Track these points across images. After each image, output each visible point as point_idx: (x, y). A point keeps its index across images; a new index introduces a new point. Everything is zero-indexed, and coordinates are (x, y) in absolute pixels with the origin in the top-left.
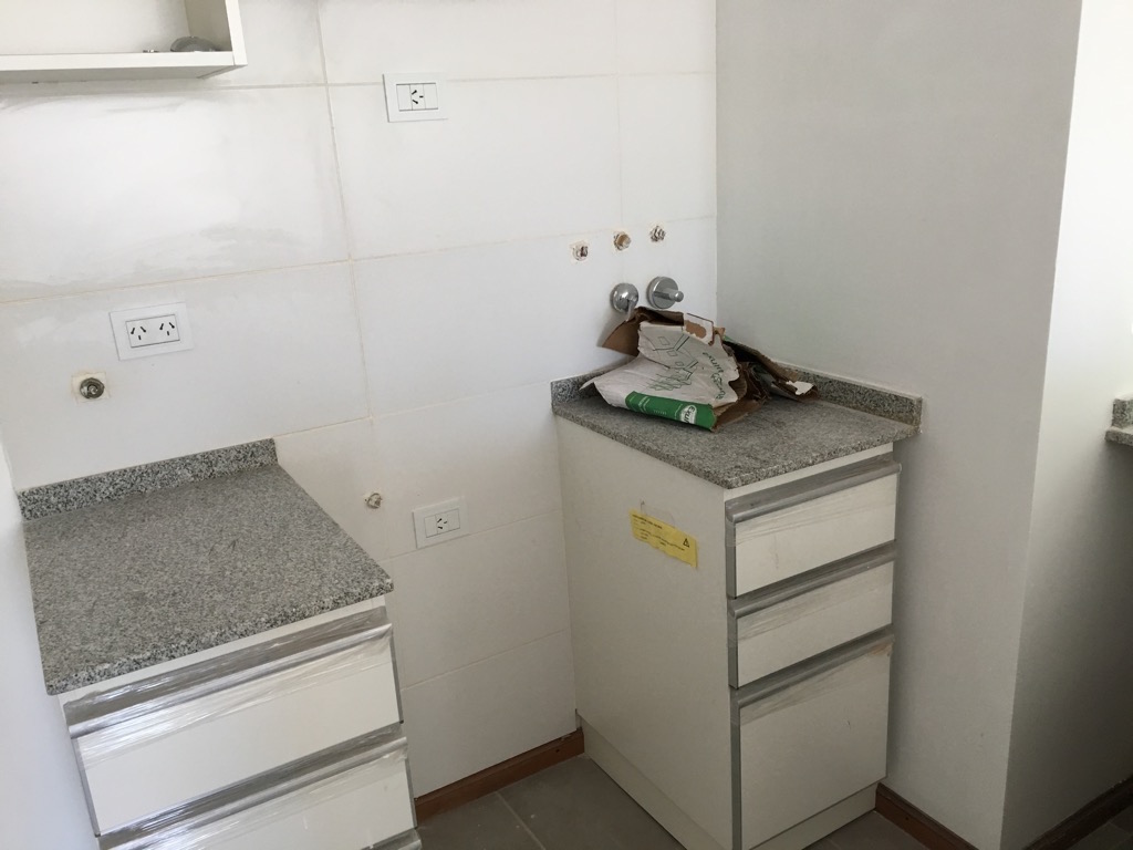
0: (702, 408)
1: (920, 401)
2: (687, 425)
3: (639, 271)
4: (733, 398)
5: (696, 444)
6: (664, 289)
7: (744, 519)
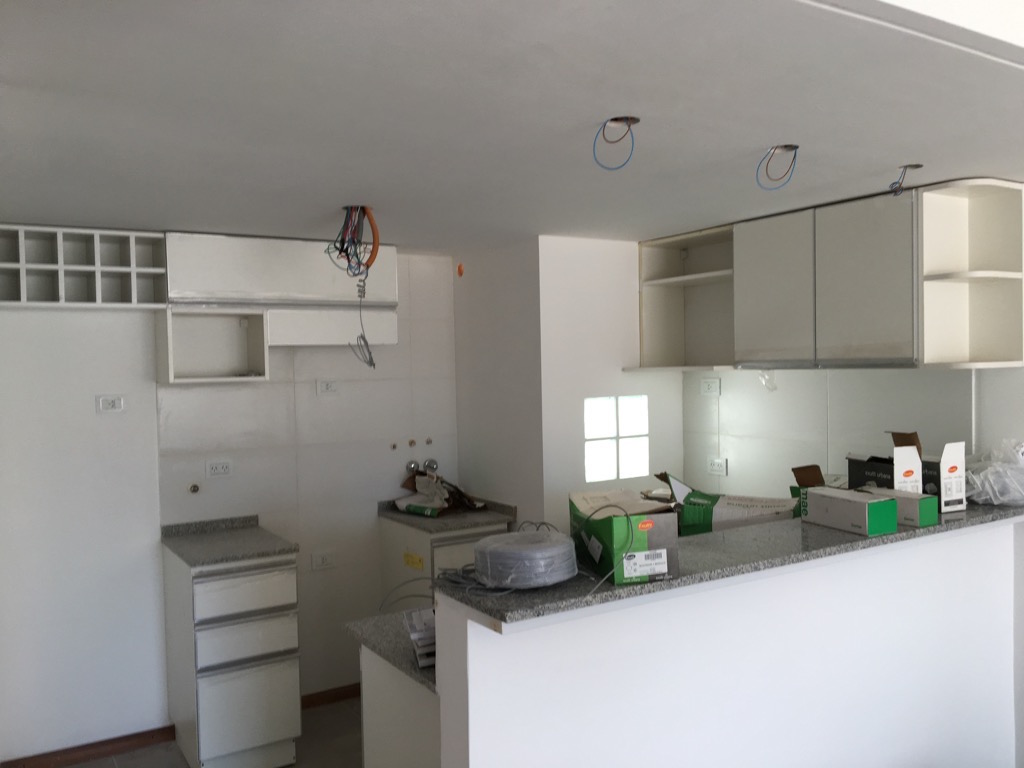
0: (433, 510)
1: (516, 508)
2: (427, 516)
3: (421, 456)
4: (446, 505)
5: (428, 522)
6: (431, 465)
7: (439, 546)
